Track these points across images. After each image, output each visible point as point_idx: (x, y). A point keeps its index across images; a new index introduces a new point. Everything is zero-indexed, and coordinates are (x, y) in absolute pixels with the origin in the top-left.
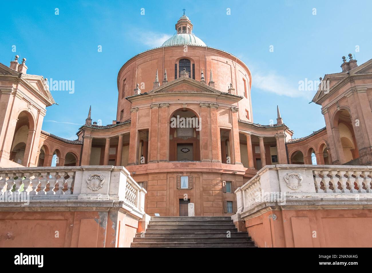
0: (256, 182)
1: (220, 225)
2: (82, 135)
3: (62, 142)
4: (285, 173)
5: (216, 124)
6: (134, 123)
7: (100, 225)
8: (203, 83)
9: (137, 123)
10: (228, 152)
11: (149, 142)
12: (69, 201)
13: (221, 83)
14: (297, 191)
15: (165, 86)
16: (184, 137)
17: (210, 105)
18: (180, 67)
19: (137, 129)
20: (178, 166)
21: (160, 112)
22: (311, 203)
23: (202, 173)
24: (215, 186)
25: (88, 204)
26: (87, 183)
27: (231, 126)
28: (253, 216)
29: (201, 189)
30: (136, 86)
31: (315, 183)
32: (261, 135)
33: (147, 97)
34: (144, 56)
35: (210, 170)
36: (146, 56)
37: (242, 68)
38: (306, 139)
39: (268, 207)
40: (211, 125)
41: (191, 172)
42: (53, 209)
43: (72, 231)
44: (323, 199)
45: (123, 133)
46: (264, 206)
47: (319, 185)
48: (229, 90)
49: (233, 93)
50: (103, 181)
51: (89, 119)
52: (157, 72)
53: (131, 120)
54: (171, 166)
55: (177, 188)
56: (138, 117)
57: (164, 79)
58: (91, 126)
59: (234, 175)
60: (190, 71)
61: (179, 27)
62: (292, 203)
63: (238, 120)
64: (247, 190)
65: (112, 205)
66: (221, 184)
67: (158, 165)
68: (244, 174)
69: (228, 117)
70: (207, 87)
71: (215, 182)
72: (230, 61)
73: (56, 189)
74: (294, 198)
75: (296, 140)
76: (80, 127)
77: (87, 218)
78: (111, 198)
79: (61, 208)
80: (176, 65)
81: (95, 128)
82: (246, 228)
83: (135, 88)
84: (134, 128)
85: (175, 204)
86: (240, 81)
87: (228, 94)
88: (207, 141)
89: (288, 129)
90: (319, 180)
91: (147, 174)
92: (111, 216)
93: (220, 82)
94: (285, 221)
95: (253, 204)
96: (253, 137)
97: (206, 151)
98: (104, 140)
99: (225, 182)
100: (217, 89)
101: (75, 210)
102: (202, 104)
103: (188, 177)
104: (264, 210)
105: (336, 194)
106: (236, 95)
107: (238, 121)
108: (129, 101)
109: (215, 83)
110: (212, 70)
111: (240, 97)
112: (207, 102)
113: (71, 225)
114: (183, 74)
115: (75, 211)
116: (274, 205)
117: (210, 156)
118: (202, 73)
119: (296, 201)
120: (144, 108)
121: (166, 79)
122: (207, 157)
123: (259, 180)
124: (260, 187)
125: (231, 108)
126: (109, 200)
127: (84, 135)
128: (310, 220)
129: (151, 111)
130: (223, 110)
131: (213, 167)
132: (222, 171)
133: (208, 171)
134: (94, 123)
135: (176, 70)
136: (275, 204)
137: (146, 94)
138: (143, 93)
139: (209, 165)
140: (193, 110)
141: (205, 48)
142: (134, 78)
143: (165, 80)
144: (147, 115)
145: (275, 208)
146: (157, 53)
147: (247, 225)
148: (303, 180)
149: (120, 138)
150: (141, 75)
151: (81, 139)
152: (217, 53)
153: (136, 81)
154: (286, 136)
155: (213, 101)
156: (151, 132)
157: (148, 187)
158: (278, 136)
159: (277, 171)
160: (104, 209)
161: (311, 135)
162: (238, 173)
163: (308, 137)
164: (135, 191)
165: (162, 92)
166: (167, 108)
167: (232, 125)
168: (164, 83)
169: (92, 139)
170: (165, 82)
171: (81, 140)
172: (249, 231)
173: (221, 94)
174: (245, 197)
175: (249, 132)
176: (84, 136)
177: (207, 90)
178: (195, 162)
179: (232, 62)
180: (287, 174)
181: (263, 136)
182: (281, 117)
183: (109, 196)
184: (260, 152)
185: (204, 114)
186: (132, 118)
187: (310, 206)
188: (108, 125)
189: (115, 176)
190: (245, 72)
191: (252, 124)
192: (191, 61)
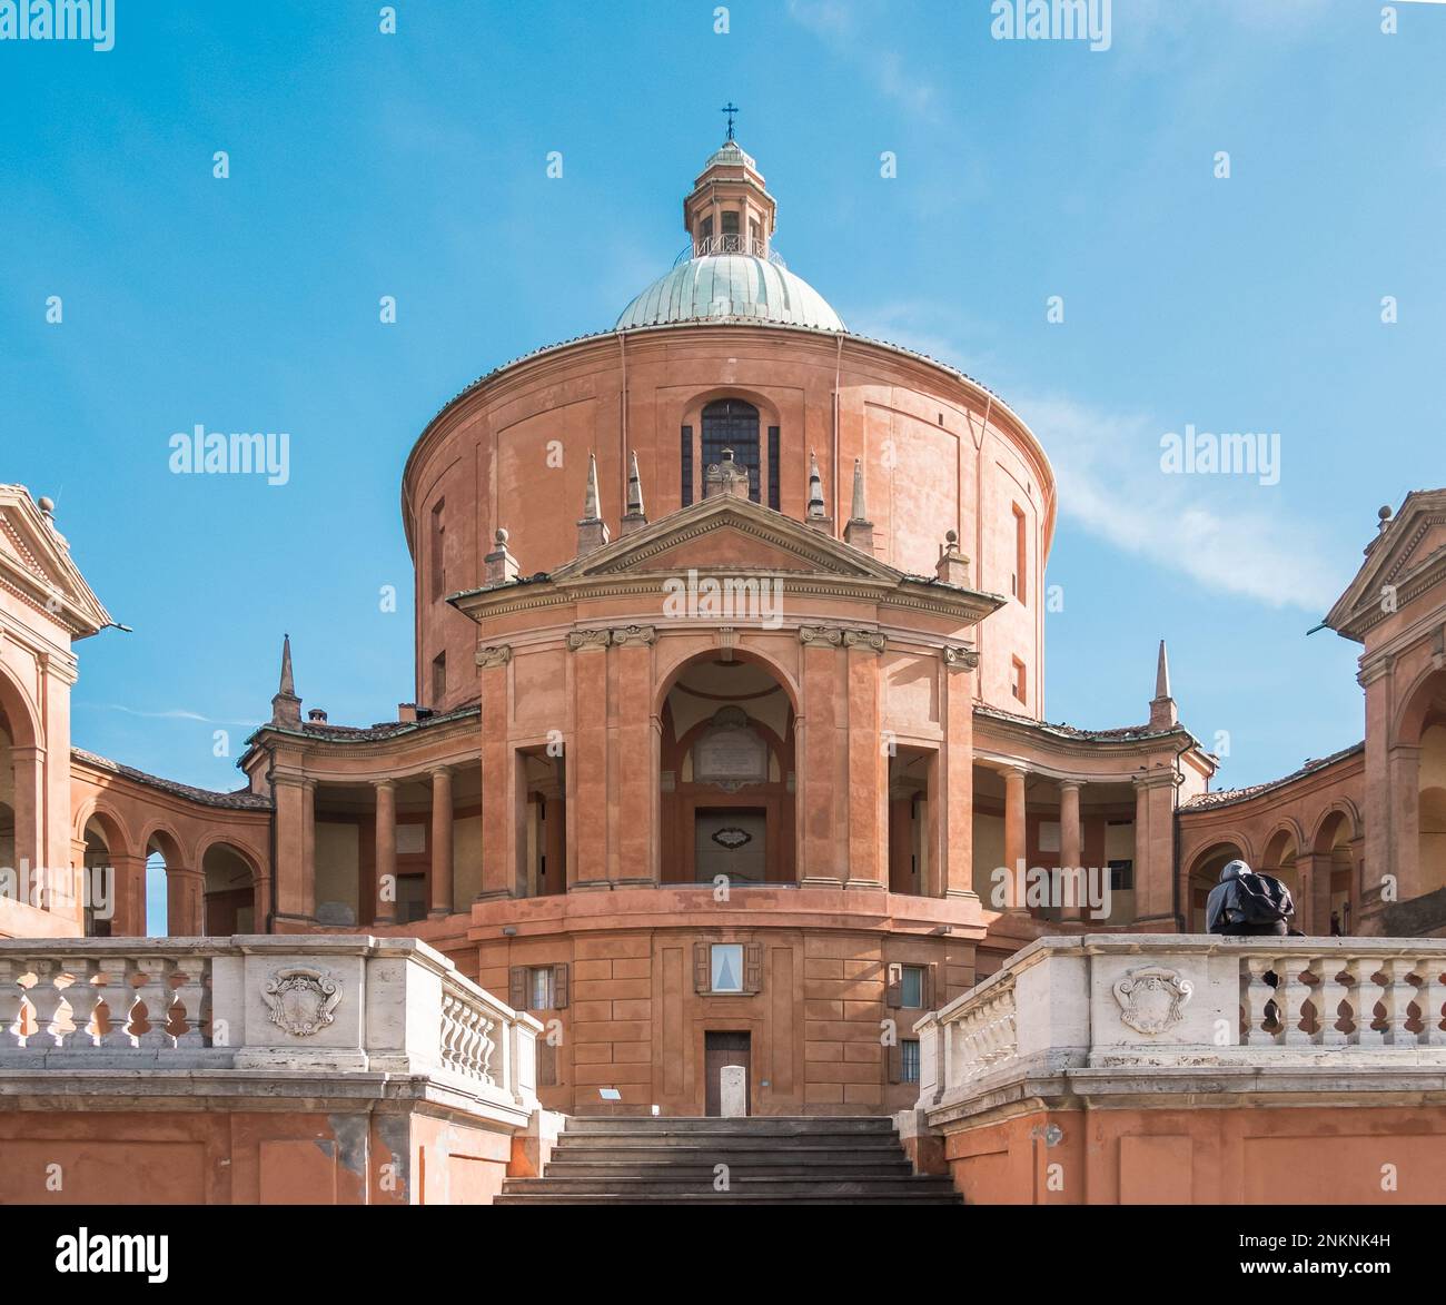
0: (999, 996)
1: (844, 1148)
2: (266, 767)
3: (176, 800)
4: (1122, 970)
5: (872, 724)
6: (497, 716)
7: (342, 1163)
8: (819, 528)
9: (510, 721)
10: (919, 846)
11: (570, 803)
12: (196, 1073)
13: (903, 527)
14: (1161, 1039)
15: (637, 540)
16: (727, 780)
17: (848, 636)
18: (704, 442)
19: (513, 746)
20: (698, 905)
21: (611, 669)
22: (1209, 1084)
23: (802, 931)
24: (854, 985)
25: (281, 1086)
26: (267, 1004)
27: (940, 735)
28: (975, 1122)
29: (798, 995)
30: (493, 540)
31: (1241, 1008)
32: (1069, 776)
33: (553, 593)
34: (525, 382)
35: (835, 921)
36: (534, 379)
37: (1016, 450)
38: (1271, 793)
39: (1030, 1098)
40: (848, 729)
41: (755, 930)
42: (136, 1103)
43: (230, 1183)
44: (1264, 1072)
45: (447, 762)
46: (1017, 1094)
47: (1257, 1014)
48: (944, 562)
49: (958, 578)
50: (336, 999)
51: (286, 698)
52: (591, 469)
53: (483, 701)
54: (667, 902)
55: (697, 992)
56: (511, 691)
57: (630, 506)
58: (300, 727)
59: (939, 939)
60: (755, 467)
61: (703, 217)
62: (1134, 1085)
63: (975, 707)
64: (963, 1025)
65: (380, 1090)
66: (881, 975)
67: (612, 901)
68: (981, 935)
69: (927, 694)
70: (833, 547)
71: (855, 969)
72: (955, 414)
73: (141, 1027)
74: (1144, 1067)
75: (1225, 796)
76: (251, 733)
77: (287, 1138)
78: (375, 1063)
79: (168, 1100)
80: (686, 432)
81: (321, 739)
82: (948, 1162)
83: (493, 550)
84: (497, 741)
85: (688, 1052)
86: (996, 520)
87: (937, 582)
88: (829, 799)
89: (1197, 749)
90: (1260, 995)
91: (567, 936)
92: (383, 1130)
93: (900, 522)
94: (1093, 1149)
95: (980, 1080)
96: (1033, 781)
97: (825, 842)
98: (367, 791)
99: (899, 966)
100: (883, 558)
101: (230, 1107)
102: (808, 632)
103: (744, 948)
104: (1016, 1108)
105: (1320, 1050)
106: (972, 588)
107: (974, 714)
108: (468, 612)
109: (874, 530)
110: (864, 458)
111: (993, 600)
112: (831, 625)
113: (224, 1163)
114: (721, 483)
115: (230, 1114)
116: (1056, 1090)
117: (840, 863)
118: (814, 479)
119: (1150, 1079)
120: (539, 648)
121: (638, 506)
122: (825, 867)
123: (1011, 991)
124: (1012, 1017)
125: (943, 651)
126: (366, 1070)
127: (272, 767)
128: (1198, 1148)
129: (570, 663)
130: (907, 662)
131: (850, 907)
132: (886, 926)
133: (827, 924)
134: (312, 715)
135: (687, 456)
136: (1061, 1090)
137: (542, 579)
138: (531, 575)
139: (831, 899)
140: (770, 659)
141: (835, 338)
142: (485, 498)
143: (632, 511)
144: (555, 682)
145: (1061, 1104)
146: (588, 368)
147: (952, 1151)
148: (1193, 997)
149: (440, 782)
150: (514, 485)
151: (261, 786)
152: (895, 371)
153: (494, 512)
154: (1183, 780)
155: (860, 615)
156: (576, 760)
157: (571, 985)
158: (1147, 781)
159: (1088, 959)
160: (350, 1103)
161: (1292, 777)
162: (956, 933)
163: (1279, 783)
164: (491, 1026)
165: (622, 570)
166: (646, 649)
167: (945, 728)
168: (627, 529)
169: (311, 789)
170: (634, 518)
171: (262, 789)
172: (957, 1171)
173: (899, 585)
174: (954, 1051)
175: (1018, 762)
176: (275, 775)
177: (836, 563)
178: (771, 888)
179: (969, 417)
180: (1129, 973)
181: (1081, 777)
182: (1169, 696)
183: (366, 1058)
184: (1060, 844)
185: (818, 677)
186: (485, 694)
187: (1206, 1095)
188: (380, 726)
189: (383, 977)
190: (1026, 474)
191: (1035, 723)
192: (760, 410)
